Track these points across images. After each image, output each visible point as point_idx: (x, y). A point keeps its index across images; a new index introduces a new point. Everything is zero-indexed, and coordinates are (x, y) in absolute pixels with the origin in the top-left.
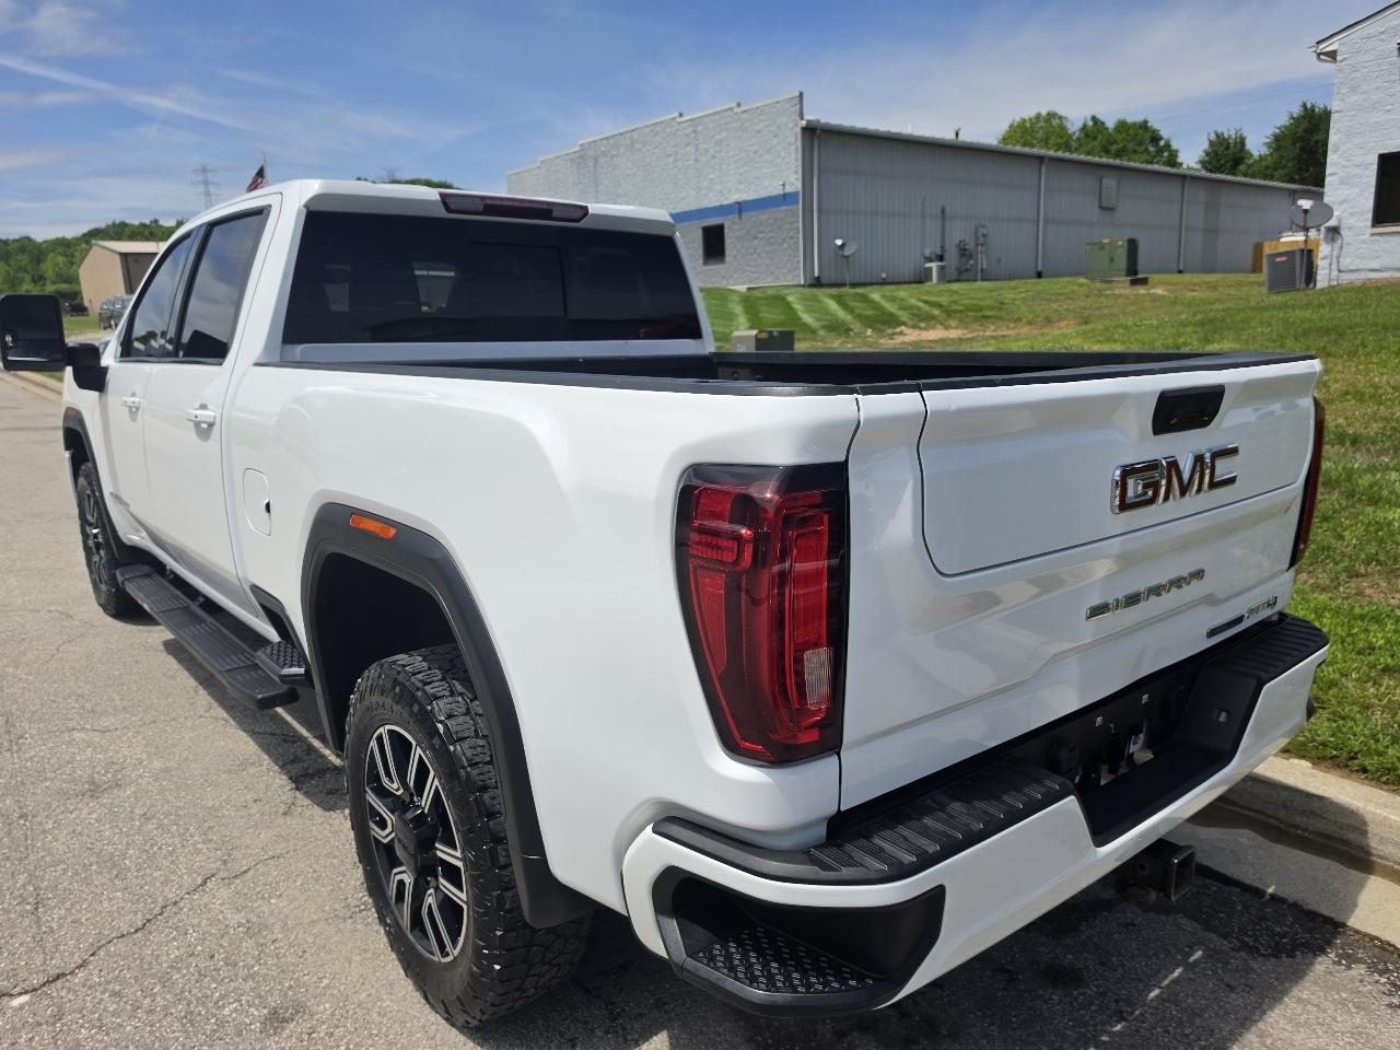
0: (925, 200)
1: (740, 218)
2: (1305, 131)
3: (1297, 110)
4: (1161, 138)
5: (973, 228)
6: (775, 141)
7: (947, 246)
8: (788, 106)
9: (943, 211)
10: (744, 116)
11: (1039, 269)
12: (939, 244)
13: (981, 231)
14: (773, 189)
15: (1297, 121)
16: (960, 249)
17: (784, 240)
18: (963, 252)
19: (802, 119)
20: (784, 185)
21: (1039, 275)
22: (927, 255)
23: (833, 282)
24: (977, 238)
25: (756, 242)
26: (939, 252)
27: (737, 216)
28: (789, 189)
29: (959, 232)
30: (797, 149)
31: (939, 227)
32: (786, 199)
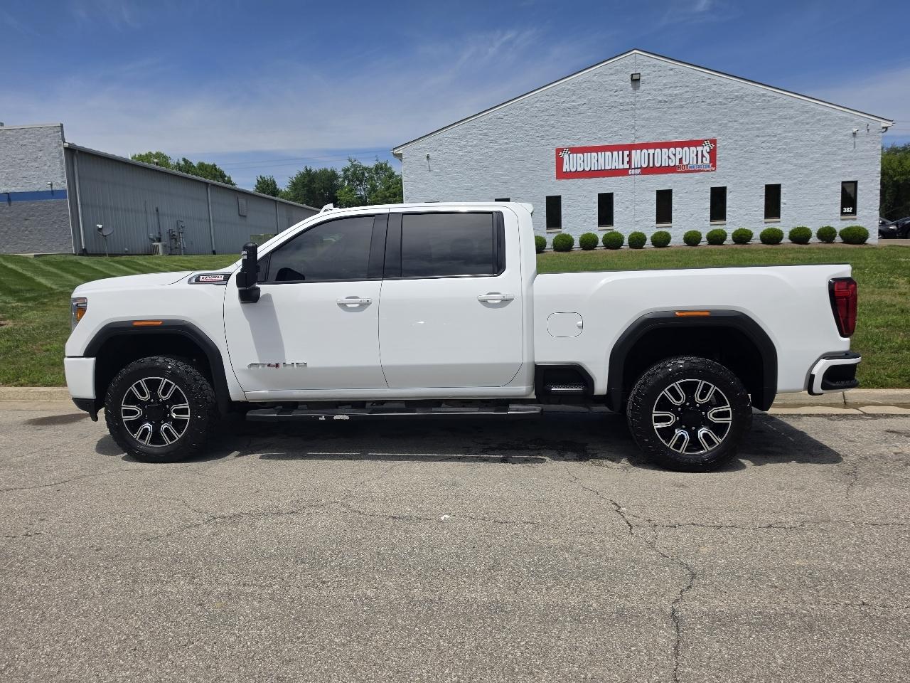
0: (146, 202)
1: (10, 205)
2: (309, 181)
3: (303, 170)
4: (226, 177)
5: (175, 223)
6: (40, 154)
7: (162, 233)
8: (52, 131)
9: (157, 211)
10: (8, 132)
11: (214, 249)
12: (157, 232)
13: (181, 224)
14: (43, 186)
15: (302, 175)
16: (170, 235)
17: (54, 222)
18: (173, 237)
19: (64, 142)
20: (51, 185)
21: (214, 253)
22: (152, 237)
23: (94, 253)
24: (178, 229)
25: (27, 223)
26: (157, 236)
27: (6, 203)
28: (55, 187)
29: (168, 225)
30: (61, 162)
31: (156, 219)
32: (52, 194)
